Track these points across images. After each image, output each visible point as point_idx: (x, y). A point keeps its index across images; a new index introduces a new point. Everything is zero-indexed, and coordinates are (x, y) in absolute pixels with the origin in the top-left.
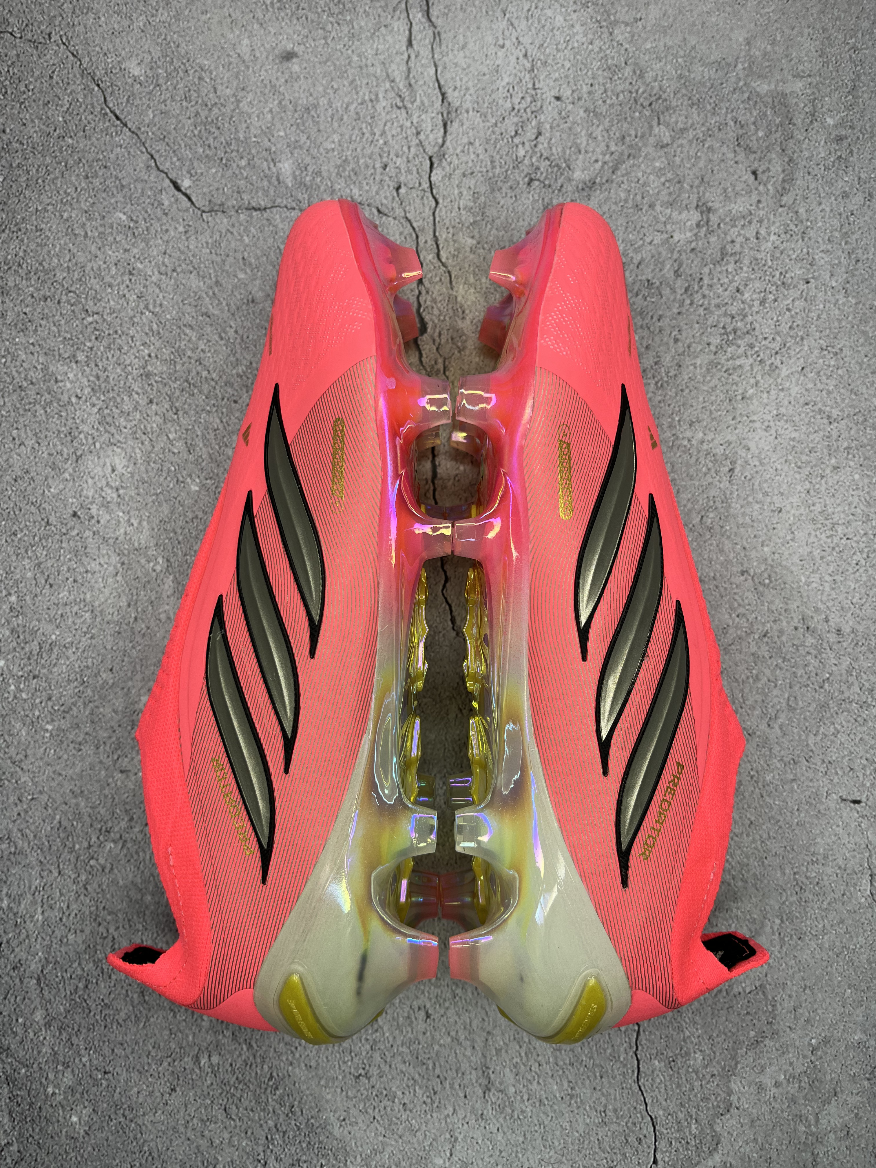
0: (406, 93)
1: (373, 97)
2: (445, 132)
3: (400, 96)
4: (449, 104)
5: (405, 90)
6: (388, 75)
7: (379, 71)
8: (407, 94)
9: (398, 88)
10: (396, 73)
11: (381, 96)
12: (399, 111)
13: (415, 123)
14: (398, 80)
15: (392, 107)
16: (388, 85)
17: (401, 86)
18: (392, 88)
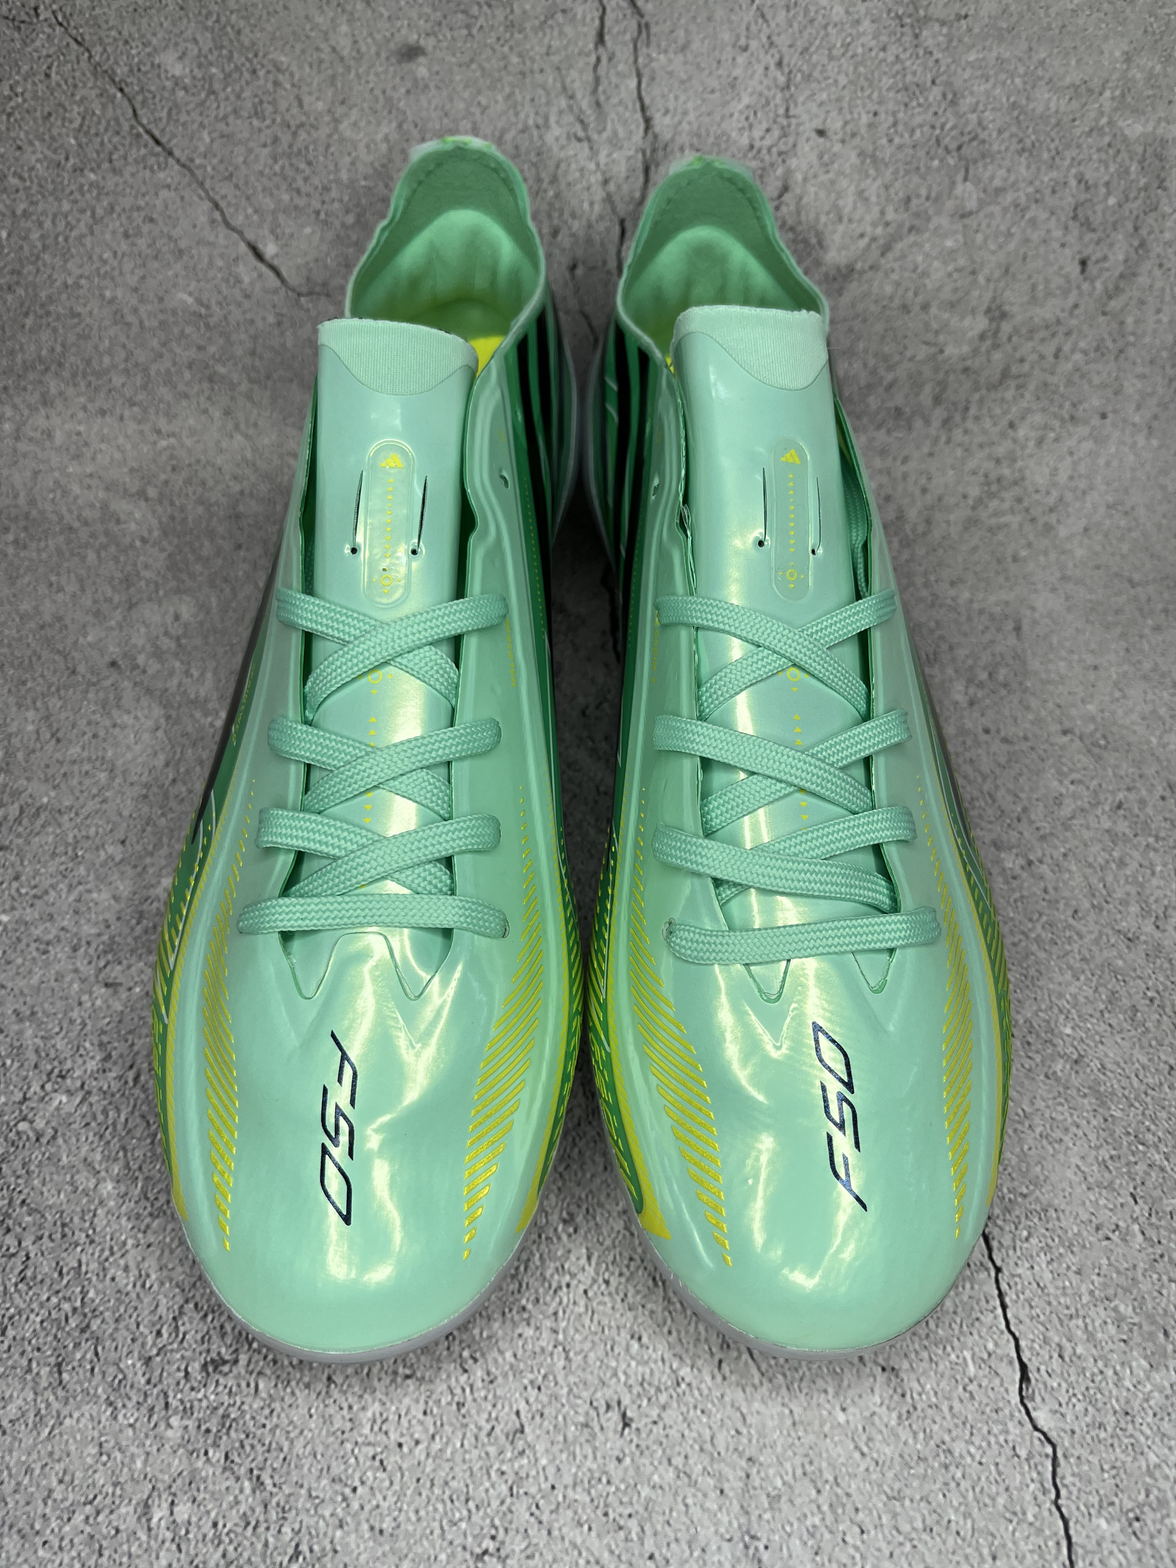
0: (590, 116)
1: (540, 121)
2: (647, 180)
3: (582, 122)
4: (656, 136)
5: (589, 112)
6: (564, 88)
7: (550, 80)
8: (592, 118)
9: (581, 109)
10: (577, 84)
11: (553, 119)
12: (578, 145)
13: (602, 166)
14: (579, 96)
15: (568, 138)
16: (563, 103)
17: (585, 104)
18: (570, 108)
